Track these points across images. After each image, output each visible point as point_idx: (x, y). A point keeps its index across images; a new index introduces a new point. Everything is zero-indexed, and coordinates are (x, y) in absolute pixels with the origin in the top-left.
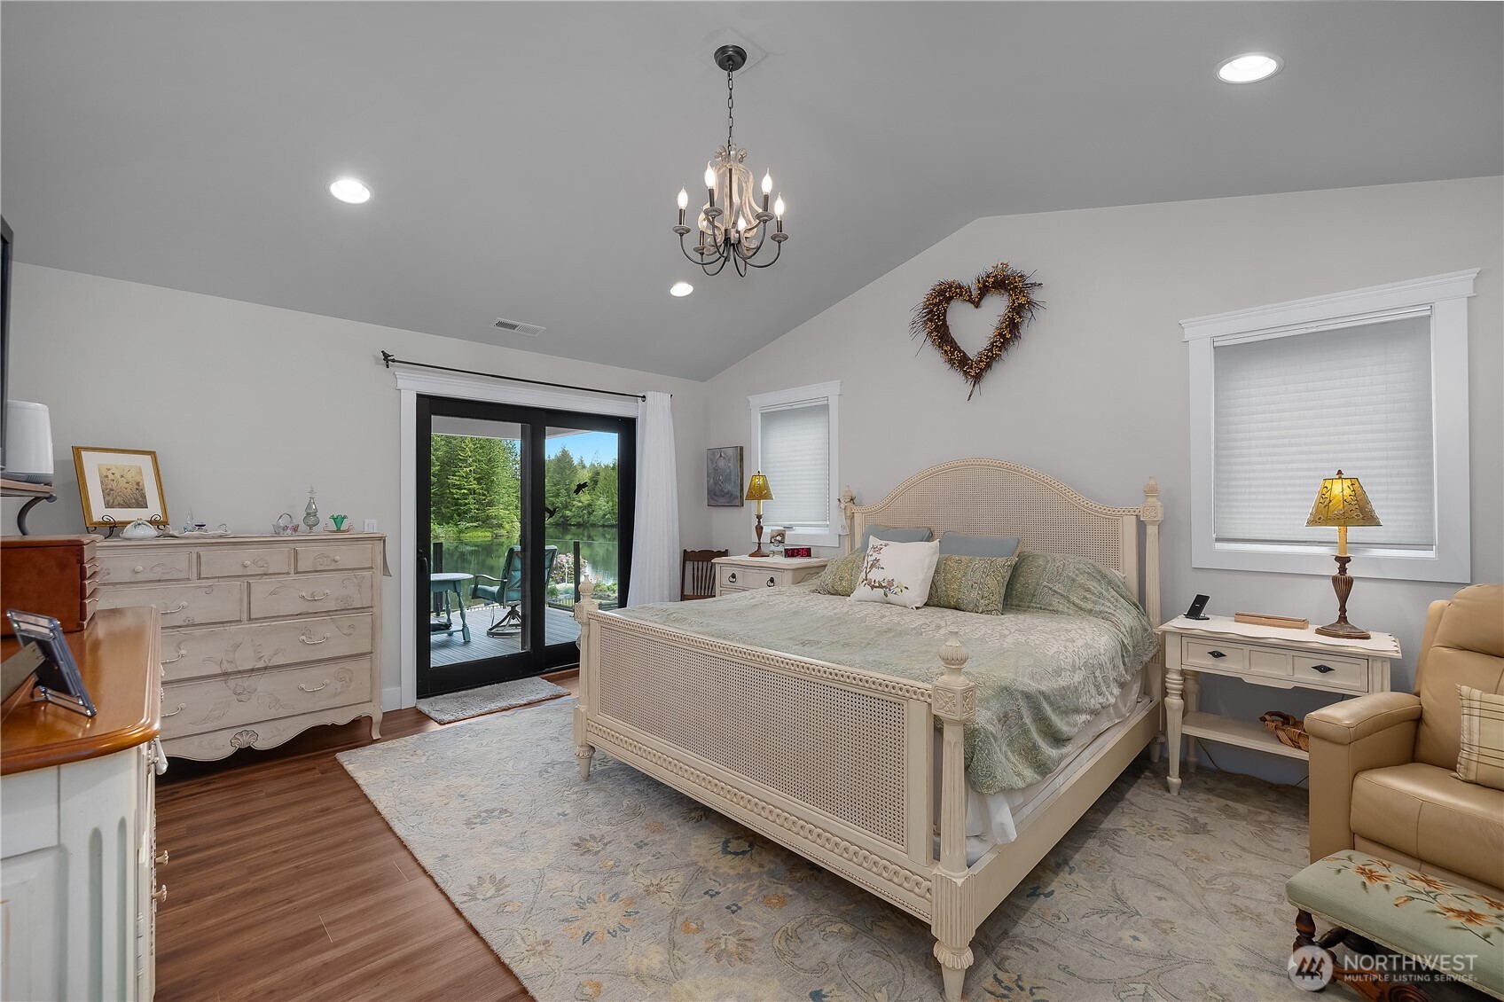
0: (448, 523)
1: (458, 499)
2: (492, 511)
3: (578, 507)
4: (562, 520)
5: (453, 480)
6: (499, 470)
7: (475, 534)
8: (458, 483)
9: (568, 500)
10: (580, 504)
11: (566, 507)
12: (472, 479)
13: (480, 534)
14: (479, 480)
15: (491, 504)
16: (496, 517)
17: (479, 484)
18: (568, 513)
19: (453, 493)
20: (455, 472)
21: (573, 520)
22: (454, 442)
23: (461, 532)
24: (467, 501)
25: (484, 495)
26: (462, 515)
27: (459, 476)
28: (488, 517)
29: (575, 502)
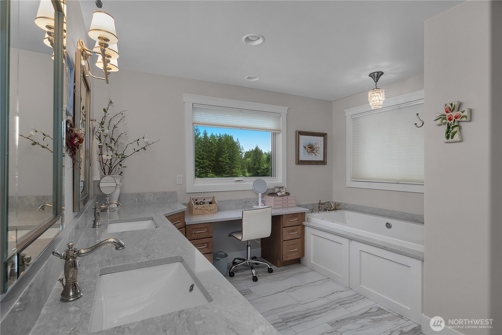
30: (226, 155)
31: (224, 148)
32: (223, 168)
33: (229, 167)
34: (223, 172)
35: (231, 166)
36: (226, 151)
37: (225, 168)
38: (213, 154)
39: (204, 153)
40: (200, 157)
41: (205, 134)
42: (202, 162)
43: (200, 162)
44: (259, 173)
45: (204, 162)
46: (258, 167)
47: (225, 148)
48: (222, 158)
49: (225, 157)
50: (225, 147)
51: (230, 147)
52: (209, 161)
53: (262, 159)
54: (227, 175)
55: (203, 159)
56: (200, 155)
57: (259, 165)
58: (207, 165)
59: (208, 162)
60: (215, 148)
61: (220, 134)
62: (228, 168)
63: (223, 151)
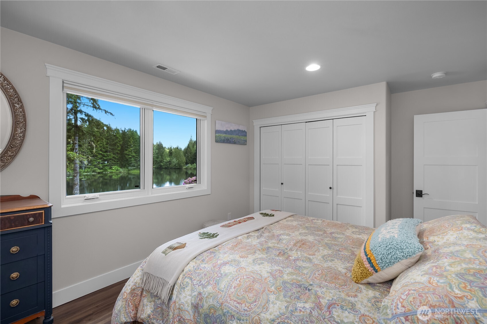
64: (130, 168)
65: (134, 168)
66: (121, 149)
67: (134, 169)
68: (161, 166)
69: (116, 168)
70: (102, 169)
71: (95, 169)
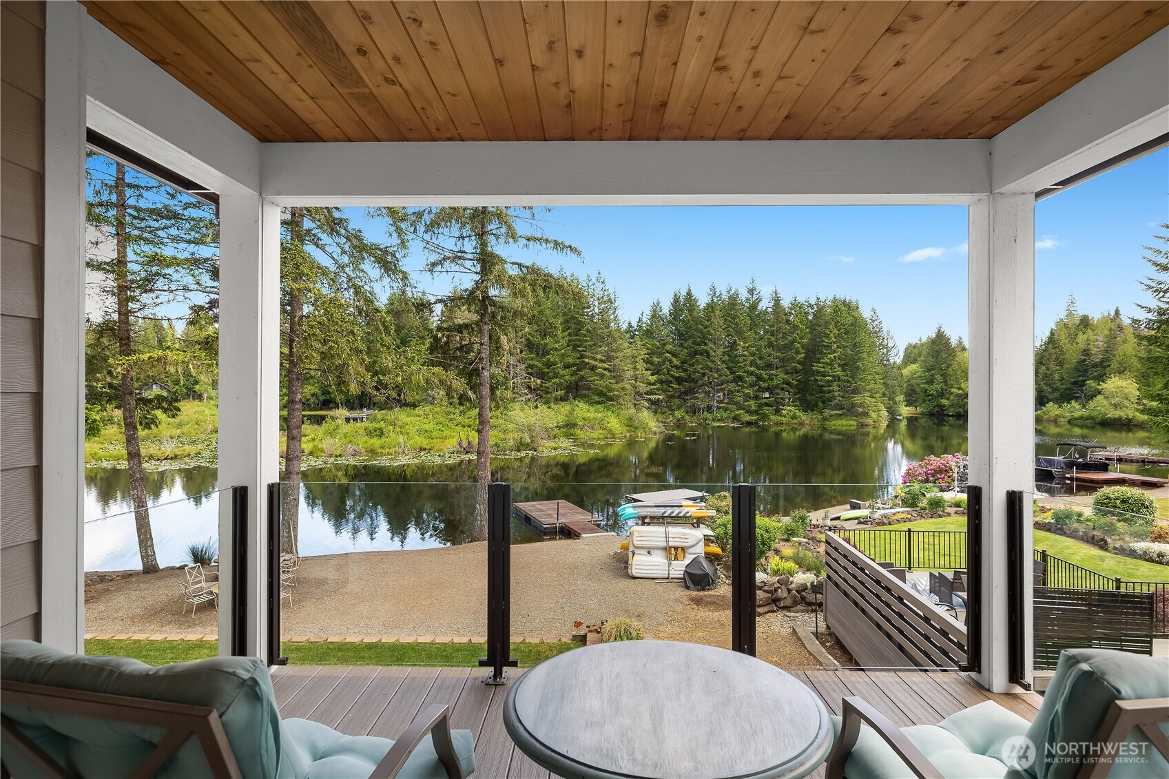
0: (812, 410)
1: (822, 386)
2: (857, 399)
3: (957, 395)
4: (936, 409)
5: (817, 367)
6: (865, 355)
7: (839, 422)
8: (822, 370)
9: (944, 387)
10: (961, 392)
11: (942, 394)
12: (836, 366)
13: (844, 422)
14: (843, 367)
15: (856, 391)
16: (861, 405)
17: (844, 370)
18: (945, 402)
19: (817, 380)
20: (819, 359)
21: (952, 410)
22: (819, 329)
23: (825, 419)
24: (831, 388)
25: (848, 382)
26: (826, 402)
27: (823, 363)
28: (853, 405)
29: (953, 390)
30: (835, 357)
31: (827, 336)
32: (825, 392)
33: (843, 389)
34: (823, 402)
35: (849, 387)
36: (834, 343)
37: (830, 392)
38: (797, 352)
39: (773, 353)
40: (759, 362)
41: (777, 301)
42: (765, 376)
43: (761, 374)
44: (945, 406)
45: (772, 375)
46: (942, 389)
47: (832, 335)
48: (821, 365)
49: (832, 360)
50: (831, 332)
51: (846, 333)
52: (787, 373)
53: (955, 366)
54: (835, 412)
55: (769, 366)
56: (761, 358)
57: (945, 382)
58: (778, 384)
59: (783, 376)
60: (801, 338)
61: (818, 299)
62: (839, 391)
63: (824, 345)
64: (827, 412)
65: (839, 412)
66: (805, 358)
67: (840, 414)
68: (941, 406)
69: (790, 411)
70: (756, 412)
71: (737, 412)
